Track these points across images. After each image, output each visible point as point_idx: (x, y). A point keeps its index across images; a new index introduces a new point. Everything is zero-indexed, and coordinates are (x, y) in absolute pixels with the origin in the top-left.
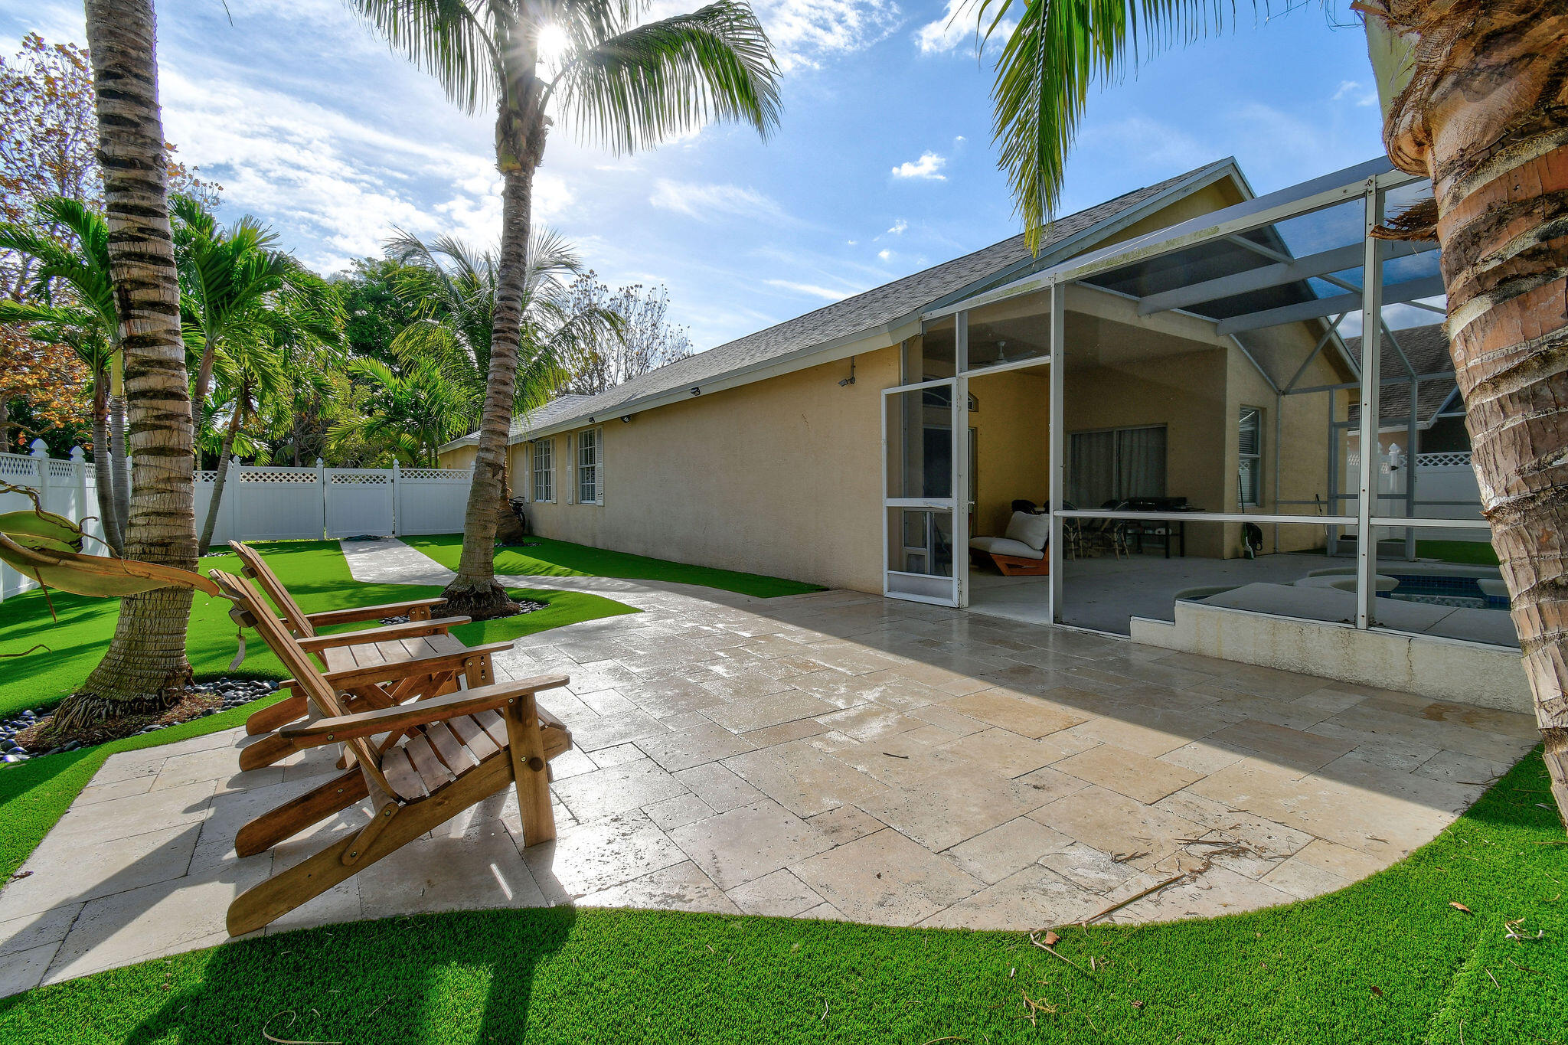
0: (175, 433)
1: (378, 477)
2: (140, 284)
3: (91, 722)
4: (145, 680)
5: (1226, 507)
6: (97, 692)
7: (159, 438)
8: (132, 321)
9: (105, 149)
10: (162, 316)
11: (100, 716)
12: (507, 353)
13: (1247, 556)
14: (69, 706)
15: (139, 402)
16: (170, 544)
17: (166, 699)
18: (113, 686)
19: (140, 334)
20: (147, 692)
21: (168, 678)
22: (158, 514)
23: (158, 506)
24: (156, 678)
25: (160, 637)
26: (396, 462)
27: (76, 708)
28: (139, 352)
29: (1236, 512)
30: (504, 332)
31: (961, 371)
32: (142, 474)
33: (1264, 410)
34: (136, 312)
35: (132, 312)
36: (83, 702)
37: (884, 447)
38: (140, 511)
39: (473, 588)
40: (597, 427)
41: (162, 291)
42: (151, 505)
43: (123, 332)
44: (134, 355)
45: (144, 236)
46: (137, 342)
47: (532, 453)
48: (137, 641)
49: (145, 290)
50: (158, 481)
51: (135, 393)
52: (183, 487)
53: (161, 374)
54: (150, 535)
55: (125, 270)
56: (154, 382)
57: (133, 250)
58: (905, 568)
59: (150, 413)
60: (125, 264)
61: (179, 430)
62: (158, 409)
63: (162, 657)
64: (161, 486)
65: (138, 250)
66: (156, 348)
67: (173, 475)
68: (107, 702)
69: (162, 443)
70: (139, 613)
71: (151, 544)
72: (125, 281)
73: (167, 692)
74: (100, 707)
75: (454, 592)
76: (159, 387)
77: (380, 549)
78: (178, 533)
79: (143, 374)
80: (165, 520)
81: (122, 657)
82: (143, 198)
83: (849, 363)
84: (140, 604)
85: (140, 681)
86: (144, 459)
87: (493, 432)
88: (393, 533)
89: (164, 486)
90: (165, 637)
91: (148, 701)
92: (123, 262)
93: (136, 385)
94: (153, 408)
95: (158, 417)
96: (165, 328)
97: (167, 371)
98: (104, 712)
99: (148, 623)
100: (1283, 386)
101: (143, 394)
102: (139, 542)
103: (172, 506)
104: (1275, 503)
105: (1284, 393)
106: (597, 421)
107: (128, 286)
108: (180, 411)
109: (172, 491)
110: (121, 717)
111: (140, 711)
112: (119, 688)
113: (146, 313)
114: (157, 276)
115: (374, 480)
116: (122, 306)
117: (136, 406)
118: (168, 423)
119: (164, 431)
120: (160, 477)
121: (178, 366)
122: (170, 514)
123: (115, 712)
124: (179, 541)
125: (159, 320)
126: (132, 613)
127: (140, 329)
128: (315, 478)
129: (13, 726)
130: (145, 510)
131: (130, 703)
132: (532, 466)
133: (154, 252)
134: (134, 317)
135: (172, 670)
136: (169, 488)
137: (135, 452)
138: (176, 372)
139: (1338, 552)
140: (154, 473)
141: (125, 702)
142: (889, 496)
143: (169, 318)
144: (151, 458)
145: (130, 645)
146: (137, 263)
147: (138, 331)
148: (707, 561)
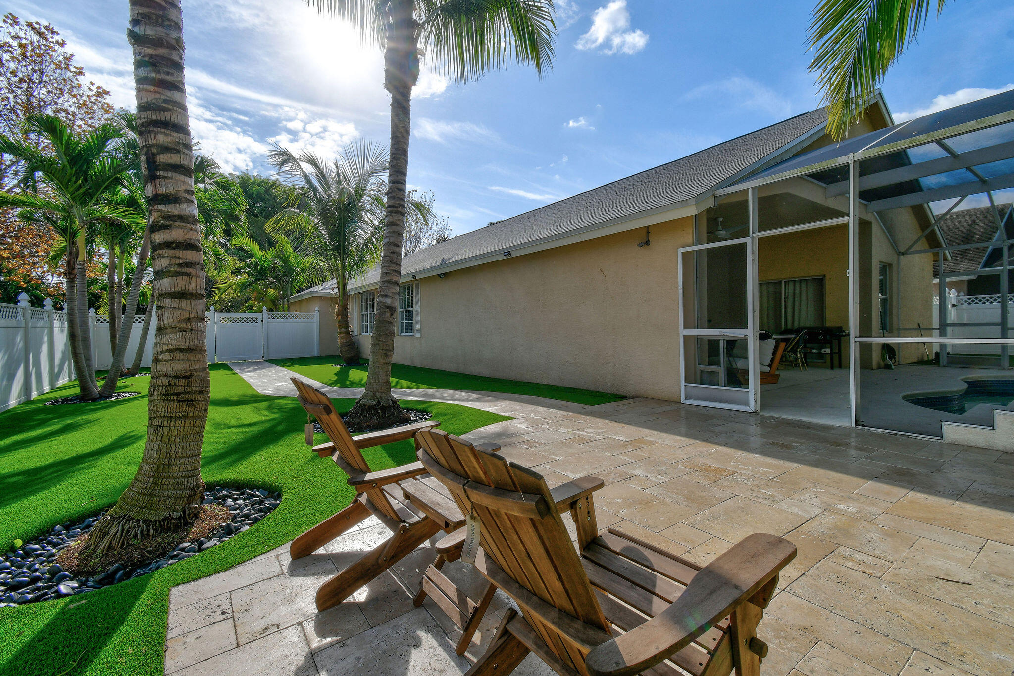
0: (194, 279)
1: (252, 319)
2: (166, 149)
3: (128, 543)
4: (172, 500)
5: (874, 333)
6: (131, 514)
7: (180, 284)
8: (157, 181)
9: (137, 29)
10: (182, 178)
11: (135, 536)
12: (398, 223)
13: (888, 367)
14: (106, 527)
15: (164, 252)
16: (191, 376)
17: (189, 514)
18: (145, 507)
19: (164, 192)
20: (174, 511)
21: (190, 496)
22: (181, 350)
23: (180, 343)
24: (180, 497)
25: (183, 460)
26: (265, 308)
27: (113, 531)
28: (163, 208)
29: (879, 336)
30: (396, 207)
31: (753, 233)
32: (167, 315)
33: (890, 265)
34: (161, 173)
35: (158, 173)
36: (119, 523)
37: (681, 291)
38: (165, 348)
39: (379, 402)
40: (416, 282)
41: (182, 156)
42: (174, 342)
43: (149, 191)
44: (159, 211)
45: (168, 107)
46: (162, 200)
47: (360, 301)
48: (164, 465)
49: (169, 155)
50: (180, 321)
51: (160, 244)
52: (199, 325)
53: (182, 228)
54: (174, 369)
55: (153, 136)
56: (176, 234)
57: (159, 118)
58: (699, 382)
59: (174, 261)
60: (153, 131)
61: (197, 276)
62: (180, 258)
63: (184, 477)
64: (183, 325)
65: (163, 119)
66: (178, 205)
67: (192, 316)
68: (141, 522)
69: (183, 288)
70: (166, 439)
71: (176, 377)
72: (152, 145)
73: (190, 509)
74: (135, 527)
75: (365, 405)
76: (181, 239)
77: (260, 369)
78: (197, 367)
79: (167, 227)
80: (186, 356)
81: (151, 480)
82: (168, 74)
83: (645, 230)
84: (166, 430)
85: (167, 502)
86: (168, 302)
87: (390, 282)
88: (263, 357)
89: (185, 326)
90: (187, 459)
91: (175, 519)
92: (151, 129)
93: (159, 237)
94: (176, 257)
95: (180, 265)
96: (184, 188)
97: (186, 225)
98: (139, 532)
99: (174, 447)
100: (902, 250)
101: (168, 245)
102: (165, 376)
103: (192, 343)
104: (898, 329)
105: (903, 254)
106: (418, 278)
107: (154, 150)
108: (196, 261)
109: (191, 330)
110: (154, 537)
111: (169, 529)
112: (150, 509)
113: (169, 174)
114: (179, 143)
115: (250, 321)
116: (149, 168)
117: (161, 256)
118: (187, 270)
119: (185, 277)
120: (182, 318)
121: (195, 221)
122: (191, 350)
123: (148, 531)
124: (197, 373)
125: (180, 180)
126: (159, 439)
127: (164, 188)
128: (209, 320)
129: (49, 543)
130: (169, 347)
131: (160, 522)
132: (360, 309)
133: (176, 122)
134: (159, 177)
135: (193, 489)
136: (189, 327)
137: (160, 296)
138: (193, 227)
139: (947, 363)
140: (177, 314)
141: (156, 521)
142: (685, 328)
143: (187, 180)
144: (175, 301)
145: (158, 468)
146: (163, 130)
147: (163, 190)
148: (513, 375)
